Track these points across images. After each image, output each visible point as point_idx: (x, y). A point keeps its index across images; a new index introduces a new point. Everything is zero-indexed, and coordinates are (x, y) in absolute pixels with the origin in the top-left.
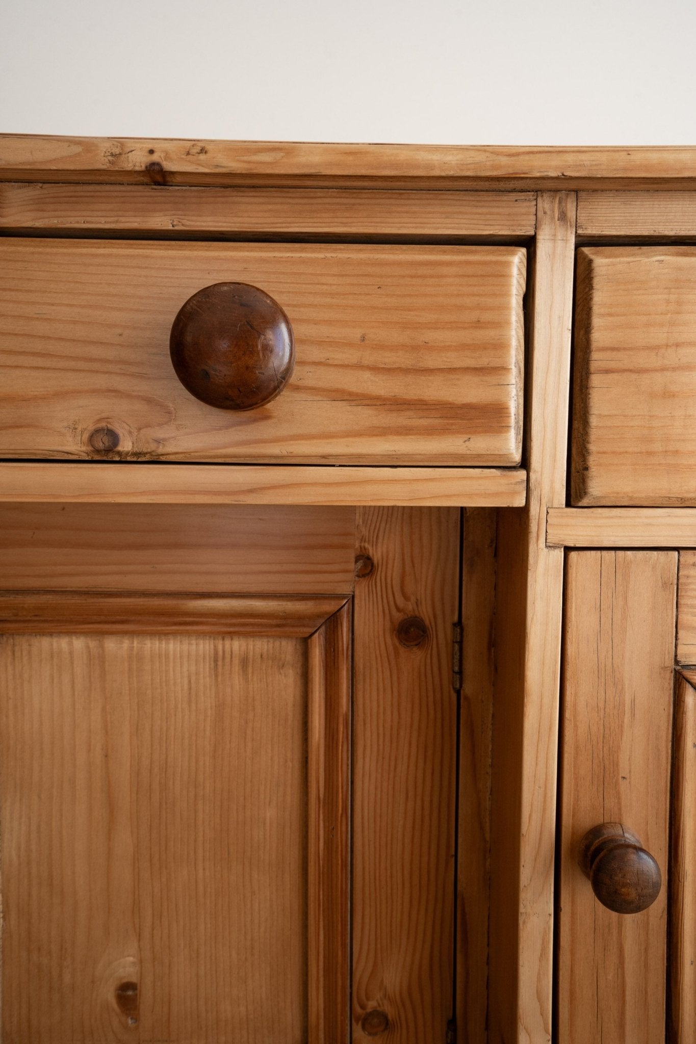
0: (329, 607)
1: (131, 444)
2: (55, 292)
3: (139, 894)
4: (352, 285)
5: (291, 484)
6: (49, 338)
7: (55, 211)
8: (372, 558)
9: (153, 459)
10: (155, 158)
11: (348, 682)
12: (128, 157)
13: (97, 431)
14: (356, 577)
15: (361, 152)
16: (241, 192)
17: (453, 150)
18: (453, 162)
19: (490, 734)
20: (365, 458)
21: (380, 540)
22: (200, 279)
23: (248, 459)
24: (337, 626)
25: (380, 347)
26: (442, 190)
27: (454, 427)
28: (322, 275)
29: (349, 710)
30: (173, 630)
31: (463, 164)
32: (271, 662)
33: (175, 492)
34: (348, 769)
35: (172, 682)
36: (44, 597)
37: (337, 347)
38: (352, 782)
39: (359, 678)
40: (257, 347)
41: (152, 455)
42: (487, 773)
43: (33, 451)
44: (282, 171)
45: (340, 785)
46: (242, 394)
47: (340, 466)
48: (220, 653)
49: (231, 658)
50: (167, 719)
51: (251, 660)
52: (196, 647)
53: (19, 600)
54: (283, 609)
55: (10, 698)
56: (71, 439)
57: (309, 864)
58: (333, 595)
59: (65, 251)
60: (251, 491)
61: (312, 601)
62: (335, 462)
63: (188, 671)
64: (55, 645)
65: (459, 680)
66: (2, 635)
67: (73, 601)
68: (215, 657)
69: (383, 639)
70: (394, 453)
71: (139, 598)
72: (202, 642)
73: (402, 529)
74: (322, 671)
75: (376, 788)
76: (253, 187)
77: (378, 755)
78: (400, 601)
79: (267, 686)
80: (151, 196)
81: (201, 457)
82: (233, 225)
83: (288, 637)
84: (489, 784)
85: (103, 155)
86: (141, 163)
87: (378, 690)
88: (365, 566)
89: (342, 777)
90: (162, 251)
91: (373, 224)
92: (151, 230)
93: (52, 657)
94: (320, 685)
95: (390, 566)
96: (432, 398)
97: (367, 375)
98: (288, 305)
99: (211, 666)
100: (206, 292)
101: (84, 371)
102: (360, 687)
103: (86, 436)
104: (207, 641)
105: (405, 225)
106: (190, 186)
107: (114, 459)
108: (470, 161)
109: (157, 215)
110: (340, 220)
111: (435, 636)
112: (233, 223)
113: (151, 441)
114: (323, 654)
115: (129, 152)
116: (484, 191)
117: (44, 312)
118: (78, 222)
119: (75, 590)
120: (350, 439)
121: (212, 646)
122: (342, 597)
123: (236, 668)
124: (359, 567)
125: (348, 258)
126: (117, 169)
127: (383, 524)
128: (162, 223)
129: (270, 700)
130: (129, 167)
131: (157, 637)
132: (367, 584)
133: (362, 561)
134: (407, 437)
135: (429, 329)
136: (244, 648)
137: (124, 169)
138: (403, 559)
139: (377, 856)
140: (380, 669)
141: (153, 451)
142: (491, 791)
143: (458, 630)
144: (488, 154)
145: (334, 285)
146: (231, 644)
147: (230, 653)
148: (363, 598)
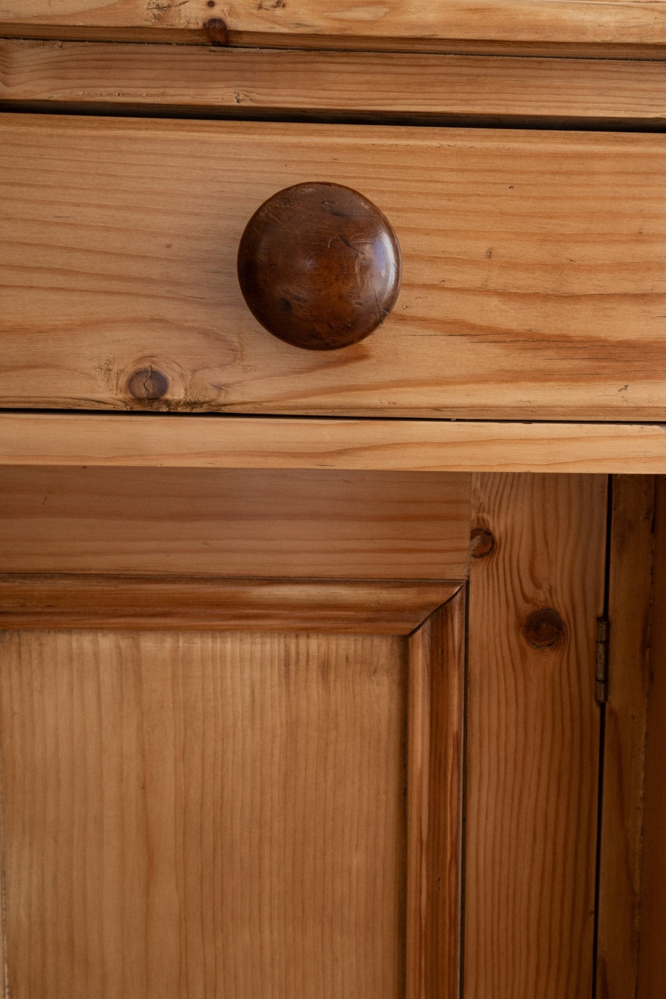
0: (436, 596)
1: (183, 391)
2: (81, 189)
3: (187, 963)
4: (477, 183)
5: (393, 444)
6: (73, 249)
7: (79, 79)
8: (493, 532)
9: (212, 411)
10: (217, 12)
11: (460, 693)
12: (180, 10)
13: (138, 373)
14: (472, 557)
15: (489, 9)
16: (329, 56)
17: (611, 7)
18: (611, 25)
19: (643, 757)
20: (491, 410)
21: (504, 509)
22: (275, 173)
23: (337, 410)
24: (446, 621)
25: (512, 265)
26: (595, 59)
27: (606, 371)
28: (436, 169)
29: (460, 729)
30: (233, 625)
31: (623, 28)
32: (359, 667)
33: (242, 454)
34: (458, 803)
35: (229, 692)
36: (61, 582)
37: (455, 265)
38: (464, 820)
39: (475, 686)
40: (354, 270)
41: (210, 405)
42: (638, 808)
43: (55, 400)
44: (386, 33)
45: (449, 824)
46: (333, 330)
47: (458, 420)
48: (293, 654)
49: (308, 661)
50: (223, 740)
51: (333, 665)
52: (261, 647)
53: (28, 586)
54: (376, 599)
55: (16, 714)
56: (102, 384)
57: (408, 924)
58: (441, 581)
59: (94, 133)
60: (341, 453)
61: (414, 589)
62: (451, 416)
63: (250, 678)
64: (75, 645)
65: (604, 690)
66: (4, 631)
67: (99, 588)
68: (286, 660)
69: (506, 638)
70: (528, 404)
71: (186, 584)
72: (268, 640)
73: (532, 495)
74: (427, 678)
75: (495, 828)
76: (345, 50)
77: (498, 785)
78: (529, 588)
79: (354, 697)
80: (209, 61)
81: (275, 408)
82: (318, 100)
83: (382, 634)
84: (639, 823)
85: (145, 7)
86: (197, 19)
87: (499, 703)
88: (484, 543)
89: (451, 815)
90: (223, 135)
91: (503, 102)
92: (208, 106)
93: (71, 660)
94: (423, 696)
95: (516, 544)
96: (578, 333)
97: (494, 302)
98: (390, 209)
99: (281, 672)
100: (286, 196)
101: (120, 293)
102: (475, 699)
103: (123, 380)
104: (276, 640)
105: (545, 104)
106: (261, 48)
107: (161, 410)
108: (633, 22)
109: (217, 86)
110: (459, 96)
111: (573, 634)
112: (318, 98)
113: (210, 386)
114: (428, 657)
115: (181, 4)
116: (649, 60)
117: (67, 215)
118: (110, 95)
119: (101, 573)
120: (472, 387)
121: (282, 646)
122: (453, 583)
123: (314, 674)
124: (476, 544)
125: (470, 148)
126: (165, 26)
127: (507, 489)
128: (224, 97)
129: (358, 715)
130: (181, 24)
131: (210, 635)
132: (486, 566)
133: (479, 537)
134: (545, 384)
135: (576, 242)
136: (323, 648)
137: (174, 27)
138: (533, 535)
139: (496, 913)
140: (502, 677)
141: (212, 400)
142: (642, 830)
143: (604, 627)
144: (657, 14)
145: (452, 182)
146: (307, 644)
147: (306, 655)
148: (481, 584)
